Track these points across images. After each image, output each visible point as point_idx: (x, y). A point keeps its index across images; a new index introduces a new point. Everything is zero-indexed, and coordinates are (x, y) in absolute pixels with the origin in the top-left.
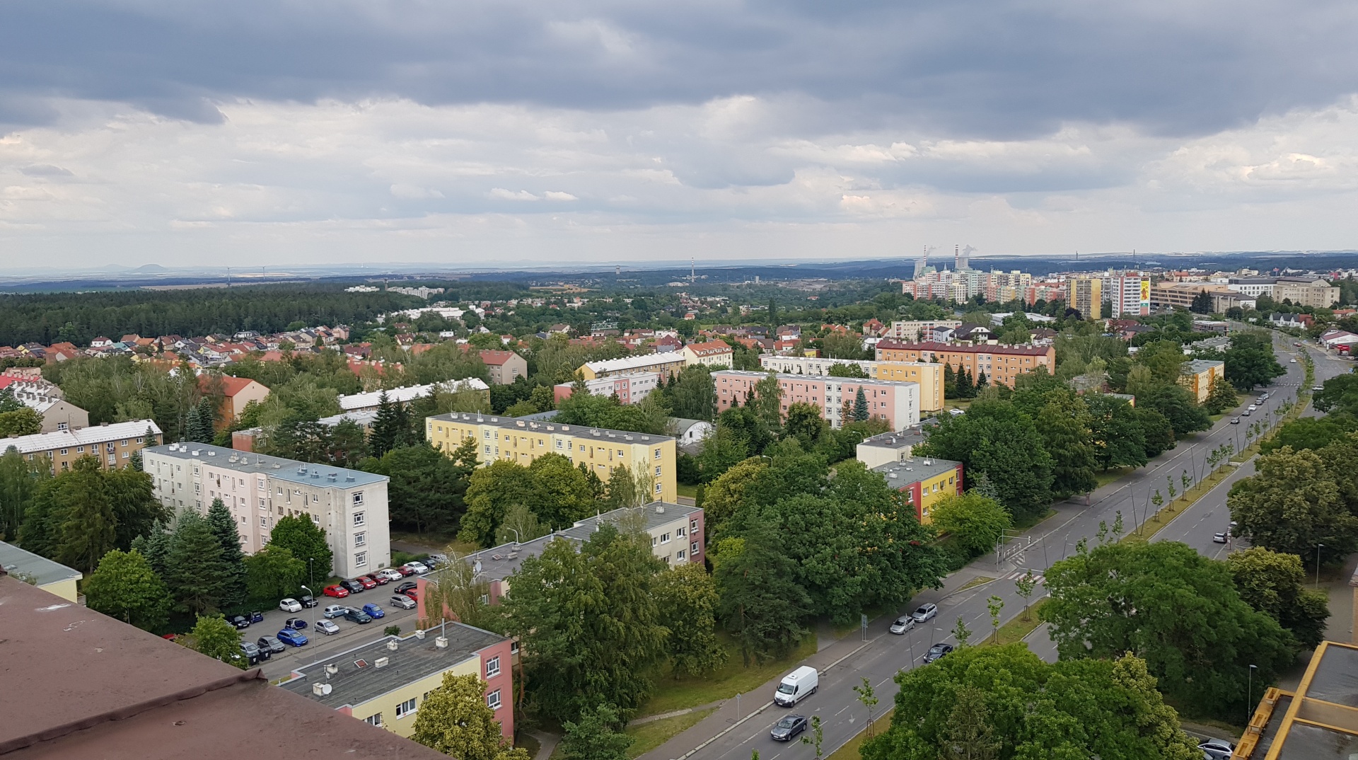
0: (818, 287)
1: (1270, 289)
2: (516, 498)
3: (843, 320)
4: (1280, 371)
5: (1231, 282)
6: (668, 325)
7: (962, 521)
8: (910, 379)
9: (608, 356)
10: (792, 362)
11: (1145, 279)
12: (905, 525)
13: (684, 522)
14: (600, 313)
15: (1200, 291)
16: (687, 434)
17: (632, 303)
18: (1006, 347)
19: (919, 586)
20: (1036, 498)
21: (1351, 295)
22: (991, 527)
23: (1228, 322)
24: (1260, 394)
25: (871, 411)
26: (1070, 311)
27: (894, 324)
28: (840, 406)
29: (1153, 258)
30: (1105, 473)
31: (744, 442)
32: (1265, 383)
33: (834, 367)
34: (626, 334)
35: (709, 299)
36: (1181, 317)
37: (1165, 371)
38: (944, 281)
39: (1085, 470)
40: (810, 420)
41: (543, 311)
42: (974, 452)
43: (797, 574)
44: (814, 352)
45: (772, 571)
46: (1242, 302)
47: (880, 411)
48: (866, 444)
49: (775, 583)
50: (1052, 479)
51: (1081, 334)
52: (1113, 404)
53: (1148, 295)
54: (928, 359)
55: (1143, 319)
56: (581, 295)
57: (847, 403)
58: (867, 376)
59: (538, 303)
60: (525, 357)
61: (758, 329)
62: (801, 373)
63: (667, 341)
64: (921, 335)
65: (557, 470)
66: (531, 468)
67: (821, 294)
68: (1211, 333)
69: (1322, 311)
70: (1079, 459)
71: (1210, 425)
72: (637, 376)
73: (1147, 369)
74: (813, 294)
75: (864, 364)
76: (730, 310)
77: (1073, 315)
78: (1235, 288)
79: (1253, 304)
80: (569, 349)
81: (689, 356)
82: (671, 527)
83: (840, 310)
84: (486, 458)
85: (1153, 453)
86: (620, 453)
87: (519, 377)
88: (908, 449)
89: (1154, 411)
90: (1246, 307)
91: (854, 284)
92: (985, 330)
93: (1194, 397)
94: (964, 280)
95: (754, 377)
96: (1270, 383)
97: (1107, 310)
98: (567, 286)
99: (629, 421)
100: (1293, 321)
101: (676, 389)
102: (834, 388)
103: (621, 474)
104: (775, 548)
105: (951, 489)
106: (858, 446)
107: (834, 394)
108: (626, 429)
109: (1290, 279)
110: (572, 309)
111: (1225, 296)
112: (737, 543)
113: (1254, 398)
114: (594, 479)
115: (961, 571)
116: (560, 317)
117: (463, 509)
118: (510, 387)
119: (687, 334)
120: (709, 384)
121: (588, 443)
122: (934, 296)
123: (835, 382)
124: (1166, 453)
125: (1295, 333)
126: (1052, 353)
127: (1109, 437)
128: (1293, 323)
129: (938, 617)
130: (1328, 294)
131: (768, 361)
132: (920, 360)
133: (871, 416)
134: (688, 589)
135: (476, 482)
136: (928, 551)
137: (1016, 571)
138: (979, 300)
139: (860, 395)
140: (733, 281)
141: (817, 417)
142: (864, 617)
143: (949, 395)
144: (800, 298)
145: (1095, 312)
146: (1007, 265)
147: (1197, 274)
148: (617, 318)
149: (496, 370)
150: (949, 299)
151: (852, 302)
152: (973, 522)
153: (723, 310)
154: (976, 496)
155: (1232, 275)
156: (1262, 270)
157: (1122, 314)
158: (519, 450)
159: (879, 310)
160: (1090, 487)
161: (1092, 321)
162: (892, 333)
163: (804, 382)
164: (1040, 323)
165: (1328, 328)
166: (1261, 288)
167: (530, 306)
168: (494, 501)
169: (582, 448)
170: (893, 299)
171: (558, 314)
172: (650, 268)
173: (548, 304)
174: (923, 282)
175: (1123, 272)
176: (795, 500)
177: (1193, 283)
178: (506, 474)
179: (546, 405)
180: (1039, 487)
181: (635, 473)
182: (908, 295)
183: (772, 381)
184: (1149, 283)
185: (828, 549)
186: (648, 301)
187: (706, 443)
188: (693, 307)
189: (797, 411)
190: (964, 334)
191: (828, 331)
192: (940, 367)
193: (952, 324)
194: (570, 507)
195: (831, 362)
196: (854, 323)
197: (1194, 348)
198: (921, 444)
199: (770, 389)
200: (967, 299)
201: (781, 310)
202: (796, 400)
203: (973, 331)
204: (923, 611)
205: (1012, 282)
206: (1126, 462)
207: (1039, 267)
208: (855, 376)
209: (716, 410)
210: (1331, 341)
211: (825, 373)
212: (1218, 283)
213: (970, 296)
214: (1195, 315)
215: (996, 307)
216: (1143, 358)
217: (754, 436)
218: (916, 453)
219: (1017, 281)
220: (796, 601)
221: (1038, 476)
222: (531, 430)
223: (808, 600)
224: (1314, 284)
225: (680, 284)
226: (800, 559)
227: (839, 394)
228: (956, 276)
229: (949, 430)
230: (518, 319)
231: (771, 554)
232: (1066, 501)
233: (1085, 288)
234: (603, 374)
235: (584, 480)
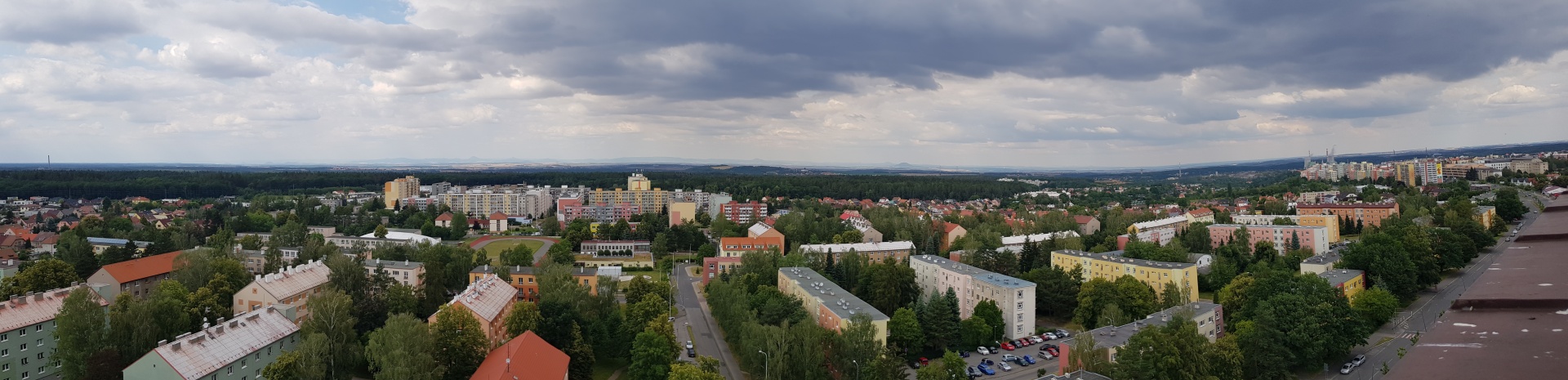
0: (1251, 176)
1: (1509, 165)
2: (1108, 300)
3: (1271, 193)
4: (1526, 210)
5: (1486, 162)
6: (1172, 202)
7: (1371, 305)
8: (1321, 224)
9: (1145, 219)
10: (1250, 217)
11: (1438, 163)
12: (1343, 308)
13: (1212, 313)
14: (1134, 195)
15: (1469, 168)
16: (1198, 262)
17: (1150, 190)
18: (1370, 204)
19: (1354, 345)
20: (1409, 289)
21: (1554, 166)
22: (1388, 308)
23: (1489, 185)
24: (1517, 224)
25: (1302, 244)
26: (1400, 183)
27: (1302, 194)
28: (1283, 242)
29: (1436, 151)
30: (1442, 273)
31: (1234, 265)
32: (1520, 217)
33: (1275, 220)
34: (1150, 208)
35: (1192, 186)
36: (1462, 183)
37: (1465, 213)
38: (1323, 170)
39: (1433, 271)
40: (1269, 251)
41: (1103, 195)
42: (1372, 264)
43: (1285, 340)
44: (1260, 212)
45: (1272, 340)
46: (1494, 173)
47: (1306, 243)
48: (1306, 263)
49: (1275, 347)
50: (1416, 277)
51: (1411, 195)
52: (1441, 233)
53: (1441, 172)
54: (1327, 212)
55: (1440, 185)
56: (1123, 186)
57: (1287, 240)
58: (1295, 224)
59: (1100, 190)
60: (1099, 220)
61: (1224, 201)
62: (1256, 224)
63: (1174, 210)
64: (1318, 200)
65: (1131, 285)
66: (1116, 283)
67: (1253, 180)
68: (1483, 191)
69: (1540, 176)
70: (1429, 266)
71: (1495, 242)
72: (1163, 231)
73: (1455, 212)
74: (1249, 180)
75: (1292, 217)
76: (1204, 191)
77: (1402, 185)
78: (1489, 165)
79: (1500, 174)
80: (1124, 215)
81: (1190, 218)
82: (1205, 317)
83: (1268, 188)
84: (1087, 277)
85: (1467, 261)
86: (1165, 275)
87: (1097, 230)
88: (1331, 265)
89: (1465, 236)
90: (1497, 175)
91: (1271, 173)
92: (1354, 195)
93: (1483, 227)
94: (1335, 168)
95: (1233, 228)
96: (1523, 217)
97: (1419, 181)
98: (1114, 181)
99: (1167, 256)
100: (1525, 182)
101: (1187, 236)
102: (1278, 231)
103: (1171, 287)
104: (1272, 326)
105: (1360, 287)
106: (1301, 264)
107: (1279, 235)
108: (1166, 261)
109: (1519, 159)
110: (1119, 193)
111: (1484, 170)
112: (1248, 324)
113: (1515, 226)
114: (1152, 290)
115: (1374, 334)
116: (1114, 197)
117: (1076, 304)
118: (1092, 236)
119: (1184, 206)
120: (1206, 232)
121: (1146, 269)
122: (1319, 178)
123: (1279, 228)
124: (1473, 260)
125: (1528, 189)
126: (1397, 206)
127: (1441, 252)
128: (1525, 184)
129: (1367, 363)
130: (1542, 166)
131: (1237, 218)
132: (1324, 214)
133: (1301, 247)
134: (1226, 353)
135: (1084, 290)
136: (1357, 323)
137: (1405, 333)
138: (1345, 178)
139: (1295, 235)
140: (1203, 175)
141: (1272, 249)
142: (1326, 365)
143: (1342, 233)
144: (1242, 183)
145: (1412, 182)
146: (1359, 159)
147: (1465, 159)
148: (1144, 199)
149: (1083, 226)
150: (1328, 179)
151: (1272, 183)
152: (1378, 305)
153: (1200, 191)
154: (1376, 289)
155: (1487, 158)
156: (1500, 155)
157: (1428, 183)
158: (1104, 272)
159: (1290, 187)
160: (1437, 281)
161: (1412, 188)
162: (1301, 199)
163: (1261, 229)
164: (1384, 190)
165: (1547, 185)
166: (1503, 165)
167: (1096, 191)
168: (1094, 301)
169: (1142, 272)
170: (1298, 180)
171: (1111, 196)
172: (1157, 170)
173: (1105, 190)
174: (1312, 170)
175: (1425, 160)
176: (1279, 296)
177: (1463, 164)
178: (1100, 285)
179: (1113, 247)
180: (1410, 282)
181: (1180, 286)
182: (1304, 178)
183: (1244, 229)
184: (1441, 165)
185: (1302, 325)
186: (1159, 188)
187: (1212, 267)
188: (1183, 191)
189: (1260, 246)
190: (1342, 198)
191: (1264, 200)
192: (1335, 217)
193: (1335, 192)
194: (1139, 306)
195: (1273, 217)
196: (1278, 195)
197: (1476, 199)
198: (1338, 262)
199: (1243, 234)
200: (1338, 179)
201: (1234, 189)
202: (1259, 240)
203: (1348, 196)
204: (1358, 360)
205: (1362, 168)
206: (1453, 266)
207: (1376, 159)
208: (1288, 224)
209: (1211, 247)
210: (1550, 192)
211: (1271, 223)
212: (1478, 163)
213: (1340, 177)
214: (1470, 182)
215: (1356, 182)
216: (1451, 206)
217: (1239, 262)
218: (1336, 266)
219: (1365, 167)
220: (1286, 357)
221: (1409, 276)
222: (1111, 261)
223: (1293, 356)
224: (1533, 161)
225: (1173, 178)
226: (1286, 332)
227: (1282, 235)
228: (1330, 166)
229: (1354, 252)
230: (1090, 198)
231: (1271, 330)
232: (1425, 291)
233: (1405, 170)
234: (1144, 230)
235: (1146, 290)
